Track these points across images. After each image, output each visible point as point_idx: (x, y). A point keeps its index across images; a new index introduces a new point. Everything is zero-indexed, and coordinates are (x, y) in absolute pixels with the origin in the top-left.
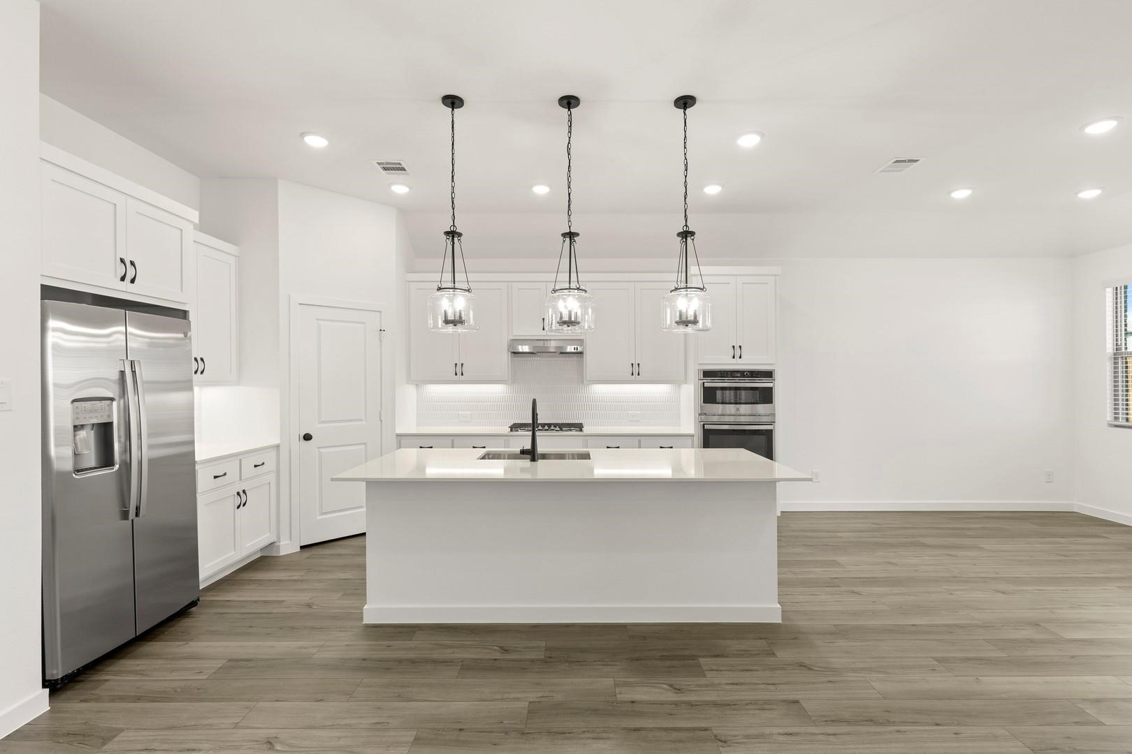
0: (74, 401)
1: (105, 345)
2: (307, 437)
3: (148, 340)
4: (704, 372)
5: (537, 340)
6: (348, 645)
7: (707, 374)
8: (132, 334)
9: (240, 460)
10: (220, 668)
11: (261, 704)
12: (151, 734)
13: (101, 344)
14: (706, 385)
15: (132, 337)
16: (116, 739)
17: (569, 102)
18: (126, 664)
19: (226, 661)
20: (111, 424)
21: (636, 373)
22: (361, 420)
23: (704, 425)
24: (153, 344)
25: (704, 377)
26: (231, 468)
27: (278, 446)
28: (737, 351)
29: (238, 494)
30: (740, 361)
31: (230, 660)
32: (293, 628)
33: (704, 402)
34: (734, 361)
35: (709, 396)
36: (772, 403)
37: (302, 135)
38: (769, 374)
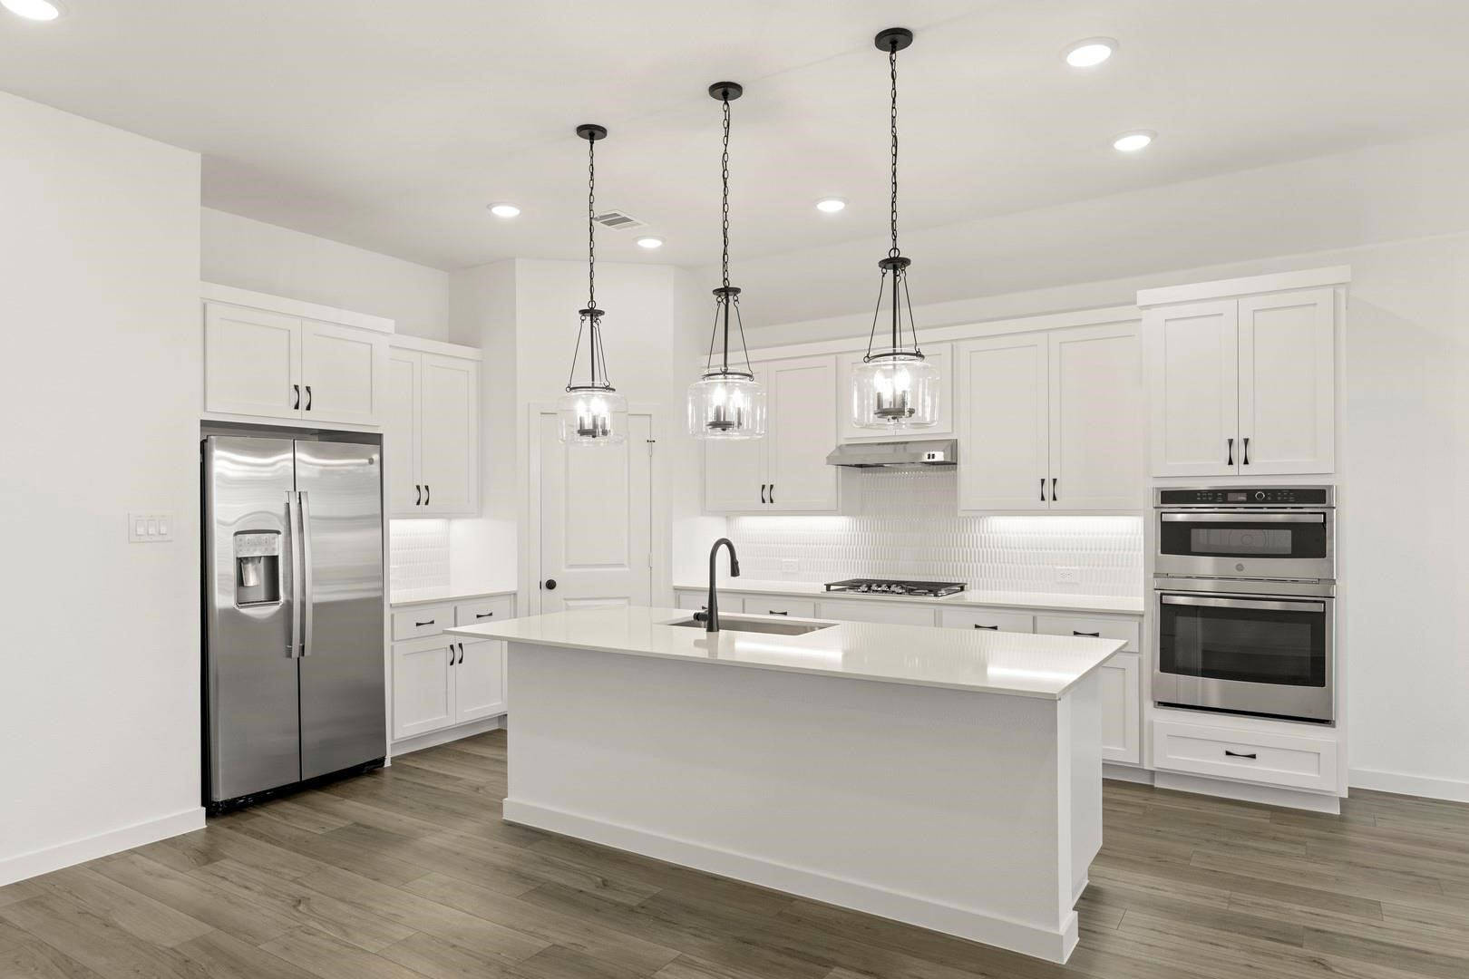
0: (236, 534)
1: (269, 475)
2: (551, 585)
3: (321, 468)
4: (1162, 492)
5: (879, 444)
6: (462, 836)
7: (1169, 497)
8: (300, 461)
9: (456, 608)
10: (341, 828)
11: (332, 868)
12: (239, 866)
13: (267, 474)
14: (1167, 518)
15: (301, 464)
16: (217, 863)
17: (726, 91)
18: (287, 807)
19: (351, 823)
20: (277, 557)
21: (1048, 496)
22: (622, 565)
23: (1162, 594)
24: (326, 472)
25: (1162, 503)
26: (443, 617)
27: (515, 594)
28: (1240, 451)
29: (452, 647)
30: (1244, 469)
31: (358, 824)
32: (437, 808)
33: (1163, 552)
34: (1232, 470)
35: (1175, 539)
36: (1323, 555)
37: (489, 206)
38: (1318, 495)
